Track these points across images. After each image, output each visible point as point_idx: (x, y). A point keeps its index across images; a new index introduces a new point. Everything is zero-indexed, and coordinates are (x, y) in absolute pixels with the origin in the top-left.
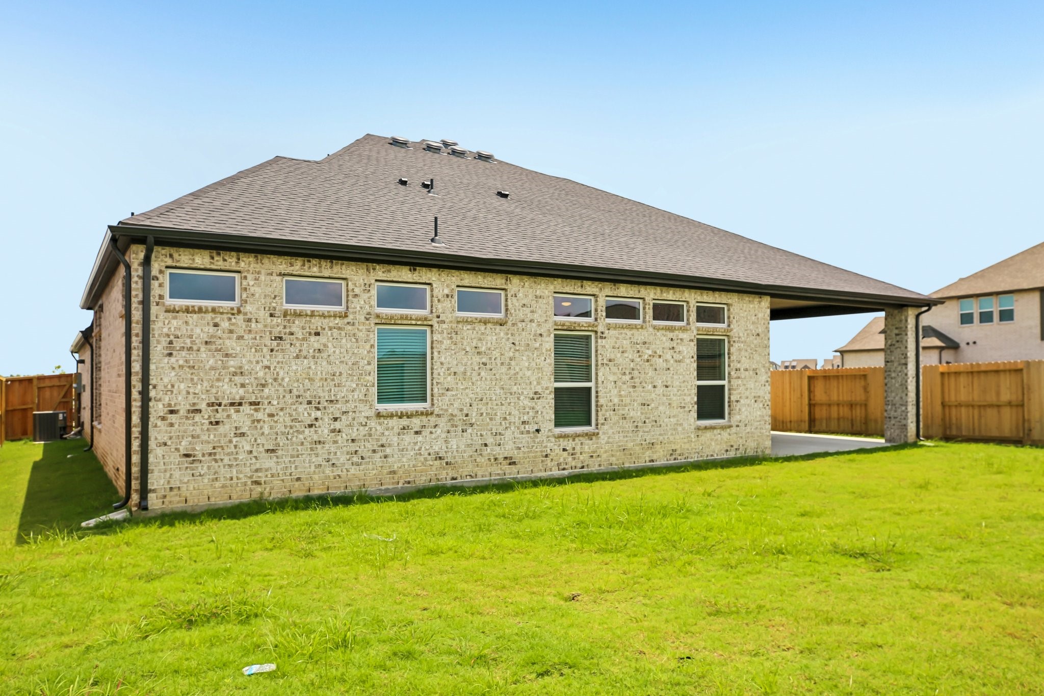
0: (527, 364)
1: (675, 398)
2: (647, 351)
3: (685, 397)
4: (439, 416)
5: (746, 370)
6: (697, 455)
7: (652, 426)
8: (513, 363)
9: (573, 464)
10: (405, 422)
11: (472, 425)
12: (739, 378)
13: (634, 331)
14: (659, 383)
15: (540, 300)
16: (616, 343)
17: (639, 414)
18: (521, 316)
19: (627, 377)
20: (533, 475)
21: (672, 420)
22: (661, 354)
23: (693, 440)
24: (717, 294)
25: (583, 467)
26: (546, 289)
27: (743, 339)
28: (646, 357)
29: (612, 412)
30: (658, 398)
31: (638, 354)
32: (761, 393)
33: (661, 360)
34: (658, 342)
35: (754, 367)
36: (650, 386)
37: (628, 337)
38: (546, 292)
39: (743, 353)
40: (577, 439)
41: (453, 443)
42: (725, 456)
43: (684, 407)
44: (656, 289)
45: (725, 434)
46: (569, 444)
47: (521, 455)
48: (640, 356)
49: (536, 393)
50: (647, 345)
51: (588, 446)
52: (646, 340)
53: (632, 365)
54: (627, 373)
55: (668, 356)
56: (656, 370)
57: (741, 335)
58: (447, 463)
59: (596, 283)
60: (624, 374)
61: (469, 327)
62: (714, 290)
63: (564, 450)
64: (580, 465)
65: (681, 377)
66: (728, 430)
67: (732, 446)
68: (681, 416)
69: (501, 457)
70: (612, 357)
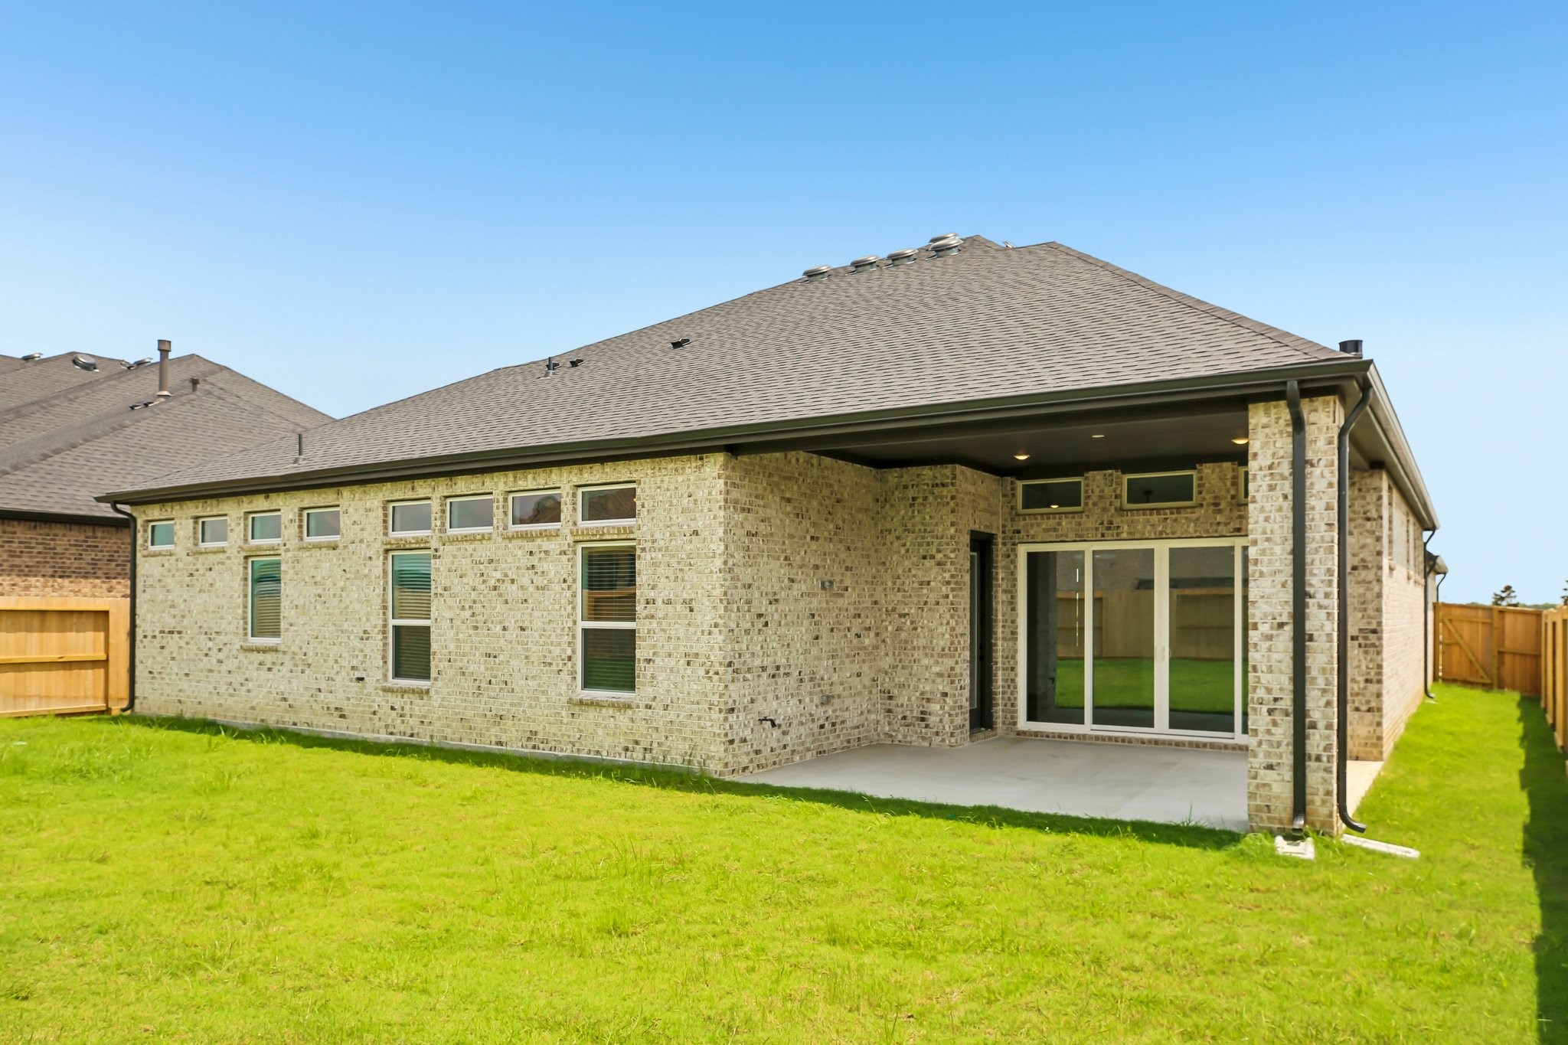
0: (356, 596)
1: (534, 648)
2: (494, 574)
3: (551, 648)
4: (284, 653)
5: (669, 602)
6: (570, 746)
7: (501, 689)
8: (344, 594)
9: (402, 729)
10: (261, 657)
11: (309, 665)
12: (653, 617)
13: (477, 544)
14: (511, 624)
15: (370, 513)
16: (453, 563)
17: (482, 668)
18: (352, 536)
19: (467, 613)
20: (360, 735)
21: (530, 682)
22: (514, 577)
23: (565, 721)
24: (608, 467)
25: (412, 735)
26: (374, 499)
27: (662, 543)
28: (492, 583)
29: (447, 663)
30: (510, 646)
31: (481, 579)
32: (701, 648)
33: (514, 587)
34: (510, 559)
35: (685, 596)
36: (499, 628)
37: (468, 554)
38: (376, 502)
39: (660, 570)
40: (406, 696)
41: (295, 683)
42: (623, 759)
43: (550, 664)
44: (506, 475)
45: (623, 719)
46: (397, 701)
47: (350, 707)
48: (484, 582)
49: (365, 632)
50: (494, 565)
51: (419, 707)
52: (493, 557)
53: (474, 595)
54: (467, 607)
55: (526, 581)
56: (506, 602)
57: (657, 535)
58: (290, 706)
59: (429, 481)
60: (463, 608)
61: (308, 554)
62: (603, 460)
63: (393, 708)
64: (409, 732)
65: (545, 613)
66: (629, 712)
67: (637, 743)
68: (545, 677)
69: (332, 707)
70: (448, 584)
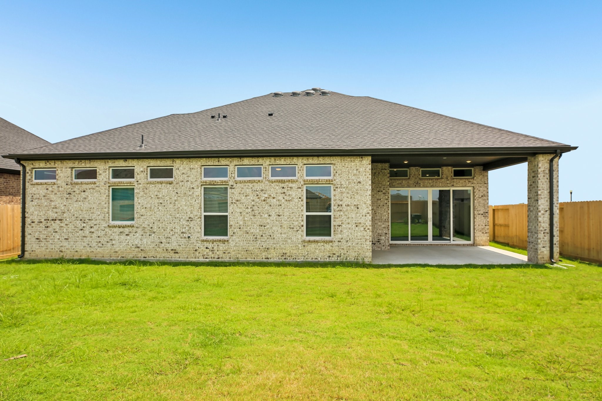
0: (184, 203)
1: (285, 223)
2: (264, 195)
3: (293, 222)
4: (137, 227)
5: (348, 205)
6: (303, 257)
7: (268, 238)
8: (177, 203)
9: (213, 256)
10: (121, 230)
11: (154, 233)
12: (341, 211)
13: (254, 184)
14: (273, 214)
15: (193, 170)
16: (241, 191)
17: (258, 231)
18: (181, 179)
19: (250, 210)
20: (187, 260)
21: (283, 235)
22: (274, 196)
23: (300, 248)
24: (321, 159)
25: (219, 258)
27: (345, 185)
28: (263, 198)
29: (238, 229)
30: (272, 222)
31: (257, 197)
32: (362, 221)
33: (275, 200)
34: (272, 190)
35: (355, 203)
36: (266, 215)
37: (250, 187)
38: (196, 166)
39: (344, 195)
40: (215, 243)
41: (145, 241)
42: (328, 260)
43: (293, 228)
44: (270, 159)
45: (328, 247)
46: (210, 246)
47: (181, 249)
48: (258, 198)
49: (190, 218)
50: (264, 192)
51: (222, 247)
52: (264, 189)
53: (253, 203)
54: (249, 207)
55: (280, 198)
56: (271, 206)
57: (343, 183)
58: (141, 250)
59: (228, 159)
60: (247, 208)
61: (153, 186)
62: (318, 156)
63: (207, 248)
64: (217, 257)
65: (290, 210)
66: (331, 244)
67: (334, 254)
68: (290, 233)
69: (169, 249)
70: (239, 199)
